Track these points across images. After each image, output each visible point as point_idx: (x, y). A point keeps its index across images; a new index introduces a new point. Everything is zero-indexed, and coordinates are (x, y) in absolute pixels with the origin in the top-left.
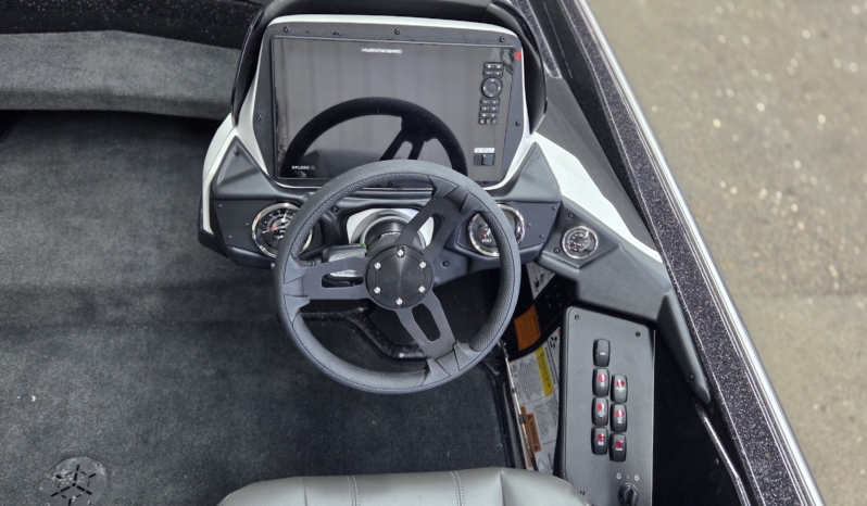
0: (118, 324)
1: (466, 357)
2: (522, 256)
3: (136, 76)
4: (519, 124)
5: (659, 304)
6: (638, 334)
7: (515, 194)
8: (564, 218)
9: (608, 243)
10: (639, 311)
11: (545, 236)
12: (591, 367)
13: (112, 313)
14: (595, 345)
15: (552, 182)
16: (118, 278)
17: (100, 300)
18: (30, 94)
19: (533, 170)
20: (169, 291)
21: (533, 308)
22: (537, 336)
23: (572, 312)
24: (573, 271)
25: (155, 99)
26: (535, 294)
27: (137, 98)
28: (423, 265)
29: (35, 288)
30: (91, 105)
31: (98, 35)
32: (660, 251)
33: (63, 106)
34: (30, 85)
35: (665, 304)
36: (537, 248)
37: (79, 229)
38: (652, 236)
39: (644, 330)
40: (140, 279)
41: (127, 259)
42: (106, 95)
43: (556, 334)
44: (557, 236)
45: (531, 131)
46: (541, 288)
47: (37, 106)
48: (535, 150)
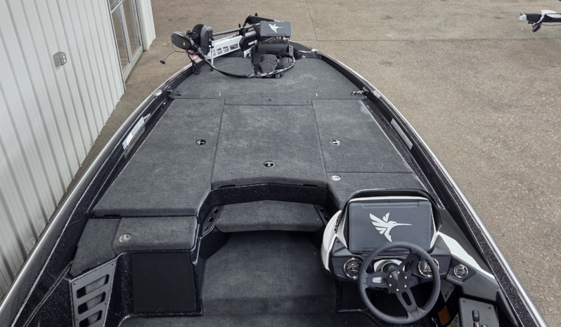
0: (275, 314)
1: (421, 312)
2: (441, 276)
3: (277, 217)
4: (432, 229)
5: (495, 295)
6: (490, 308)
7: (434, 253)
8: (454, 262)
9: (472, 271)
10: (488, 297)
11: (447, 269)
12: (473, 322)
13: (274, 309)
14: (473, 312)
15: (447, 248)
16: (277, 294)
17: (270, 303)
18: (242, 226)
19: (439, 245)
20: (295, 300)
21: (445, 307)
22: (449, 318)
23: (462, 300)
24: (460, 283)
25: (285, 225)
26: (446, 300)
27: (278, 225)
28: (406, 277)
29: (248, 299)
30: (261, 228)
31: (261, 202)
32: (493, 274)
33: (252, 229)
34: (243, 222)
35: (498, 294)
36: (444, 273)
37: (259, 276)
38: (490, 269)
39: (492, 306)
40: (284, 294)
41: (279, 287)
42: (267, 225)
43: (457, 316)
44: (451, 269)
45: (437, 230)
46: (448, 297)
47: (243, 230)
48: (439, 238)
